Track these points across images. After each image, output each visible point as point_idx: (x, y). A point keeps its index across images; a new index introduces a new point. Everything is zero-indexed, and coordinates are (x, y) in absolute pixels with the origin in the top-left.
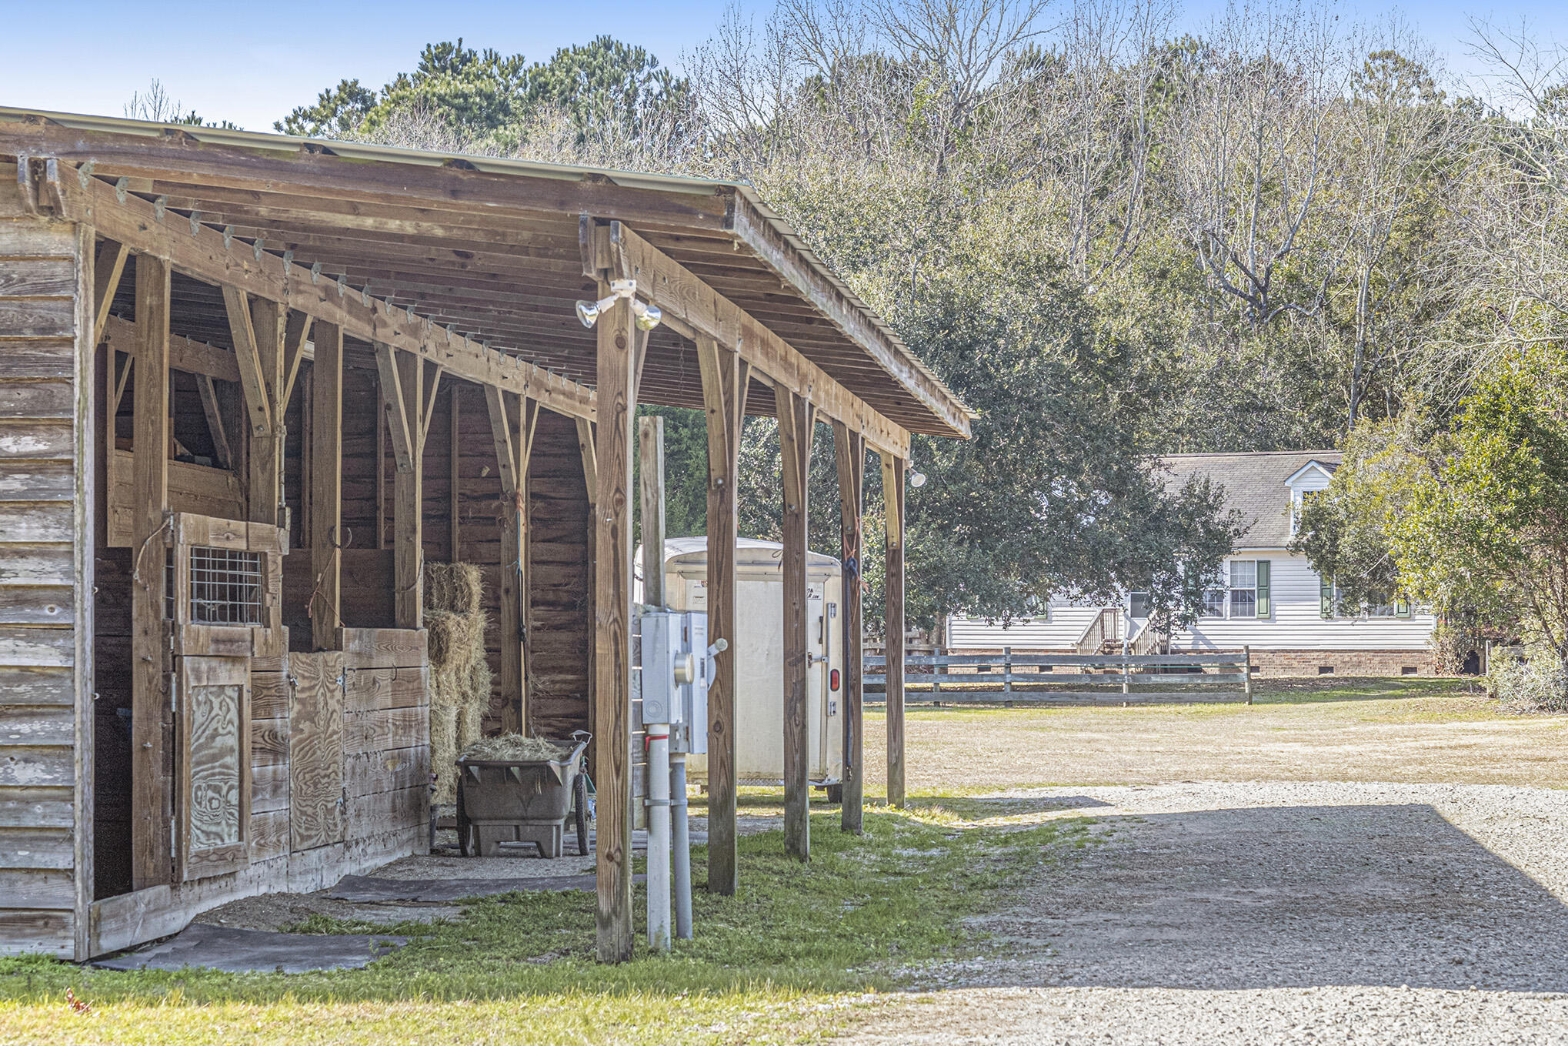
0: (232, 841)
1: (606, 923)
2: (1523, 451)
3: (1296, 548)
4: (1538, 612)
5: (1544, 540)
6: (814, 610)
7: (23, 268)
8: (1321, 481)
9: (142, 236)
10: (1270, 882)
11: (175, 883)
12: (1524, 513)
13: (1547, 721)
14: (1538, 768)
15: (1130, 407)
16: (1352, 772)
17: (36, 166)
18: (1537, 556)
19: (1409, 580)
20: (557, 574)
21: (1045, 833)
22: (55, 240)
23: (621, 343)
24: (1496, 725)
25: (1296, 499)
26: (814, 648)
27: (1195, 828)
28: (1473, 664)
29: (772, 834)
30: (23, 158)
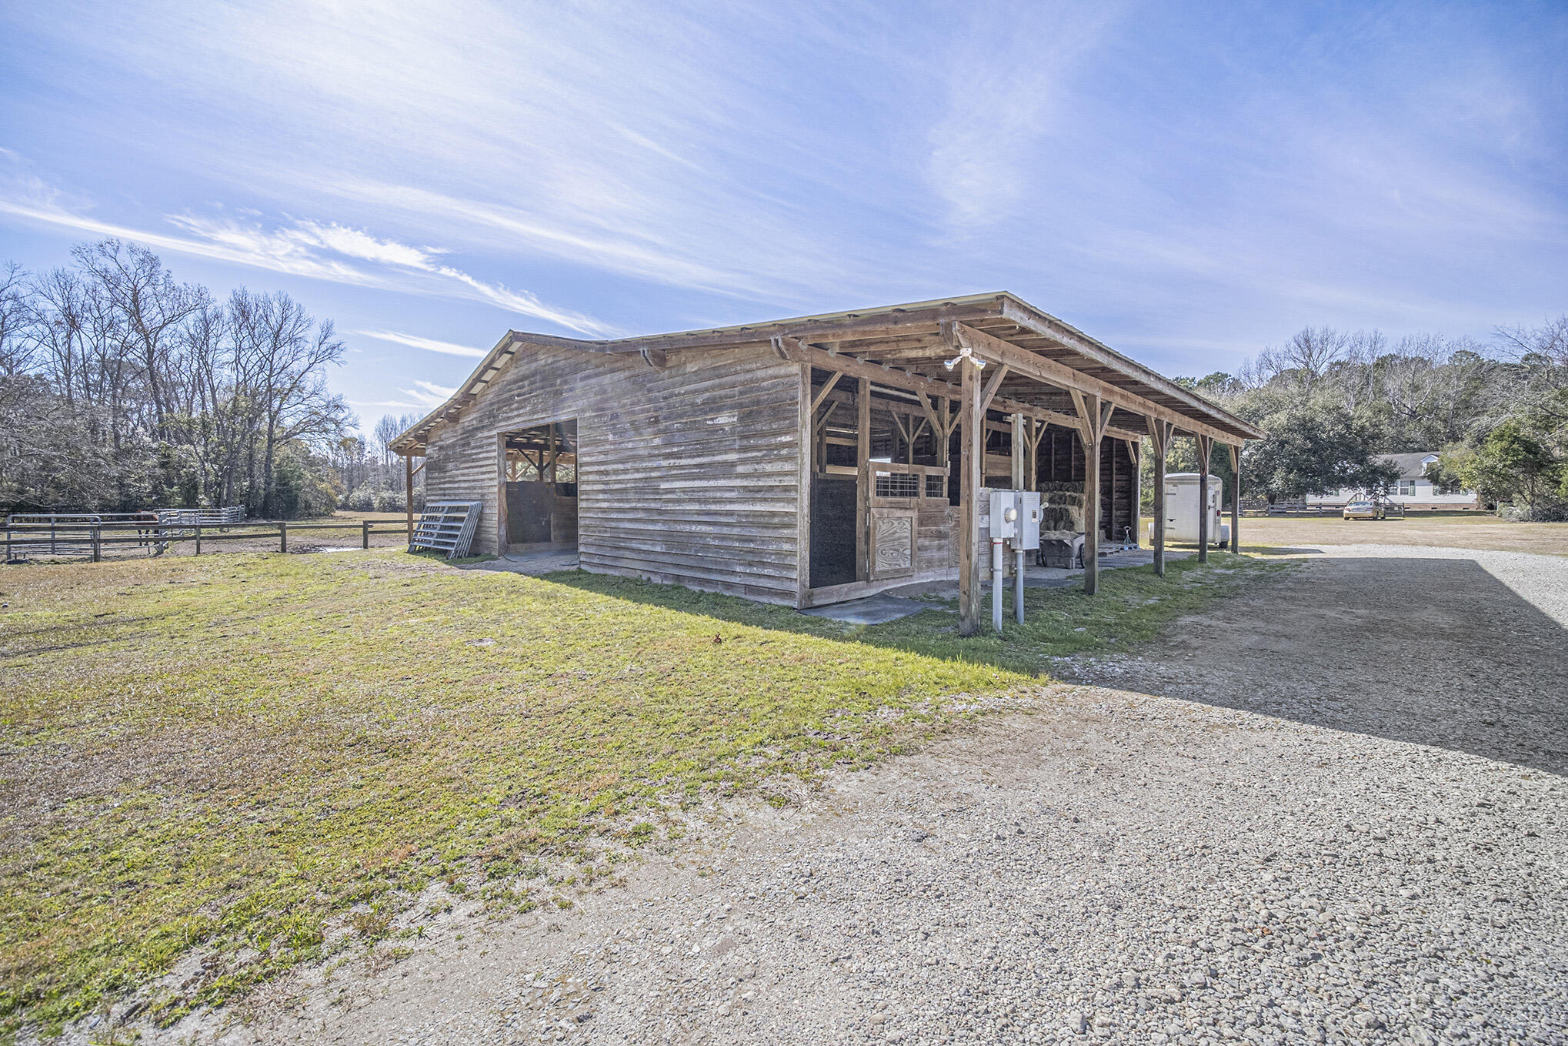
0: (908, 565)
1: (963, 619)
2: (1515, 446)
3: (1424, 477)
4: (1521, 493)
5: (1523, 472)
6: (1210, 493)
7: (787, 379)
8: (1435, 460)
9: (848, 369)
10: (1367, 605)
11: (868, 580)
12: (1515, 464)
13: (1524, 525)
14: (1525, 543)
15: (1365, 442)
16: (1436, 542)
17: (777, 341)
18: (1521, 477)
19: (1465, 484)
20: (1124, 484)
21: (1281, 566)
22: (795, 368)
23: (971, 378)
24: (1501, 526)
25: (1425, 465)
26: (1210, 502)
27: (1349, 567)
28: (1492, 507)
29: (1149, 565)
30: (772, 339)
